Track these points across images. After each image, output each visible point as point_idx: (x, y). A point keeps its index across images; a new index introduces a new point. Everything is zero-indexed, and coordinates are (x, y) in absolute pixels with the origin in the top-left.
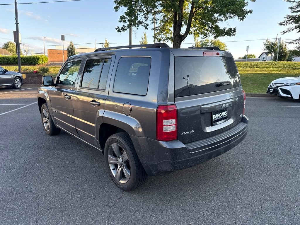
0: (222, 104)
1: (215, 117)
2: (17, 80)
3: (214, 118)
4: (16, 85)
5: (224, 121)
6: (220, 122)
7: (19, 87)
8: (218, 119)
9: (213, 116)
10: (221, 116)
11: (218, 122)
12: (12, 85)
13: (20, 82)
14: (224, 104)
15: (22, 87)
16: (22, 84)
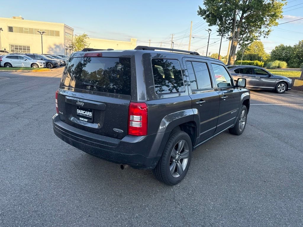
0: (77, 101)
1: (79, 111)
2: (281, 85)
3: (77, 112)
4: (278, 89)
5: (86, 120)
6: (82, 119)
7: (281, 91)
8: (81, 115)
9: (78, 110)
10: (85, 114)
11: (80, 118)
12: (273, 89)
13: (285, 87)
14: (79, 101)
15: (286, 92)
16: (287, 90)
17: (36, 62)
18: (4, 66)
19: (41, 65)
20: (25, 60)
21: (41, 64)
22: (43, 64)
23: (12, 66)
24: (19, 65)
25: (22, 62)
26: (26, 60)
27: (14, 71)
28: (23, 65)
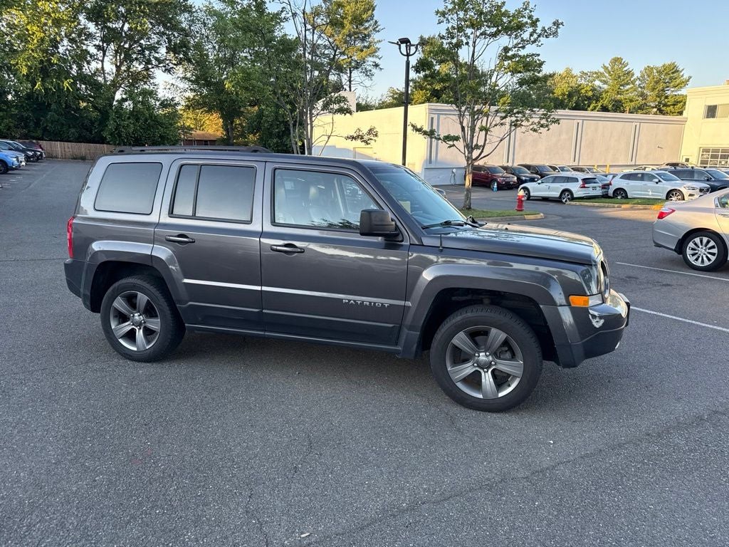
17: (681, 185)
18: (612, 195)
19: (691, 195)
20: (657, 183)
21: (691, 192)
22: (698, 190)
23: (626, 197)
24: (641, 194)
25: (649, 187)
26: (660, 181)
27: (616, 205)
28: (650, 193)
